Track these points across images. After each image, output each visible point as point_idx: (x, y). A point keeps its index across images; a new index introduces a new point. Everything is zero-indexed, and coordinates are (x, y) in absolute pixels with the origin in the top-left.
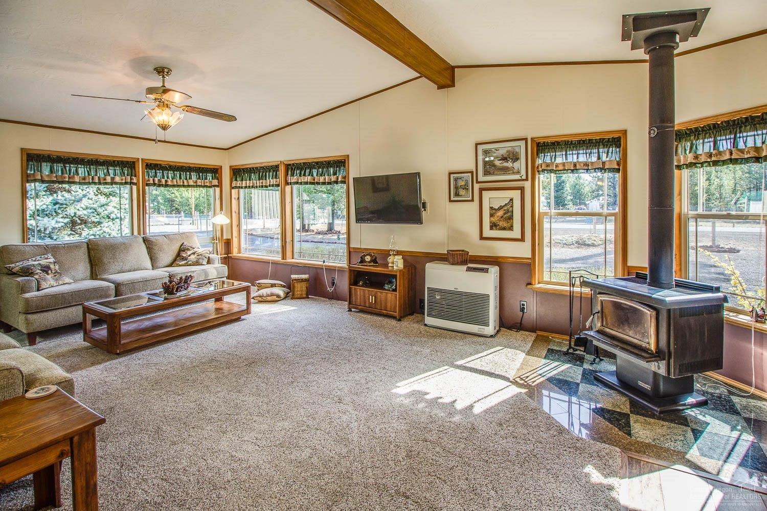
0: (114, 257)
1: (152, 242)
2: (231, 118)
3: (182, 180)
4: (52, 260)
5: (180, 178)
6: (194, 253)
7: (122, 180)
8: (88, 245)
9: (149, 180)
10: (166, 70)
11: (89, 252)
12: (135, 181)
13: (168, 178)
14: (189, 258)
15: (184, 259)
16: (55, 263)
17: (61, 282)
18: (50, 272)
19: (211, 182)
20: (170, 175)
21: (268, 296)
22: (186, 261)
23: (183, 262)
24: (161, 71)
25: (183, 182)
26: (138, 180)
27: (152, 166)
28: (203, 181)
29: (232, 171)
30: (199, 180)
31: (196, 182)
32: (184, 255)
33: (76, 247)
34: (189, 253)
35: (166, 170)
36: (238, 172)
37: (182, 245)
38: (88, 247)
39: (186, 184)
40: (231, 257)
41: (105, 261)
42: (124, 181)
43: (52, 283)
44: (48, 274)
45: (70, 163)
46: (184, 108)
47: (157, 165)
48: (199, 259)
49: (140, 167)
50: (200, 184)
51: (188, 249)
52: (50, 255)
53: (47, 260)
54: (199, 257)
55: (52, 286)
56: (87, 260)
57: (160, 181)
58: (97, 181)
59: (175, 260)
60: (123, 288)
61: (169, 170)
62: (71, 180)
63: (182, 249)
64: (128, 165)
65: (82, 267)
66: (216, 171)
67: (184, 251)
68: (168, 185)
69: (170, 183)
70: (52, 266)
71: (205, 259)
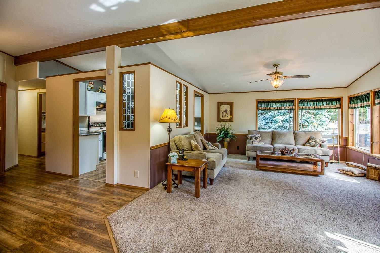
0: (279, 138)
1: (297, 134)
2: (307, 76)
3: (317, 106)
4: (260, 136)
5: (317, 105)
6: (314, 141)
7: (288, 108)
8: (272, 132)
9: (300, 107)
10: (277, 65)
11: (272, 135)
12: (294, 108)
13: (310, 106)
14: (312, 143)
15: (310, 143)
16: (260, 137)
17: (260, 143)
18: (257, 139)
19: (335, 106)
20: (311, 104)
21: (347, 171)
22: (310, 144)
23: (308, 145)
24: (275, 65)
25: (318, 107)
26: (295, 108)
27: (302, 101)
28: (330, 106)
29: (349, 99)
30: (327, 106)
31: (326, 107)
32: (310, 141)
33: (268, 132)
34: (313, 141)
35: (309, 102)
36: (352, 100)
37: (311, 137)
38: (272, 133)
39: (319, 107)
40: (347, 147)
41: (276, 139)
42: (289, 108)
43: (257, 143)
44: (257, 140)
45: (270, 103)
46: (284, 77)
47: (305, 100)
48: (315, 144)
49: (296, 102)
50: (328, 107)
51: (313, 139)
52: (259, 134)
53: (258, 136)
54: (316, 143)
55: (257, 144)
56: (271, 138)
57: (305, 107)
58: (279, 109)
59: (306, 143)
60: (276, 149)
61: (310, 102)
62: (270, 109)
63: (310, 139)
64: (292, 101)
65: (269, 140)
66: (339, 100)
67: (311, 139)
68: (310, 109)
69: (311, 108)
70: (259, 138)
71: (319, 144)
